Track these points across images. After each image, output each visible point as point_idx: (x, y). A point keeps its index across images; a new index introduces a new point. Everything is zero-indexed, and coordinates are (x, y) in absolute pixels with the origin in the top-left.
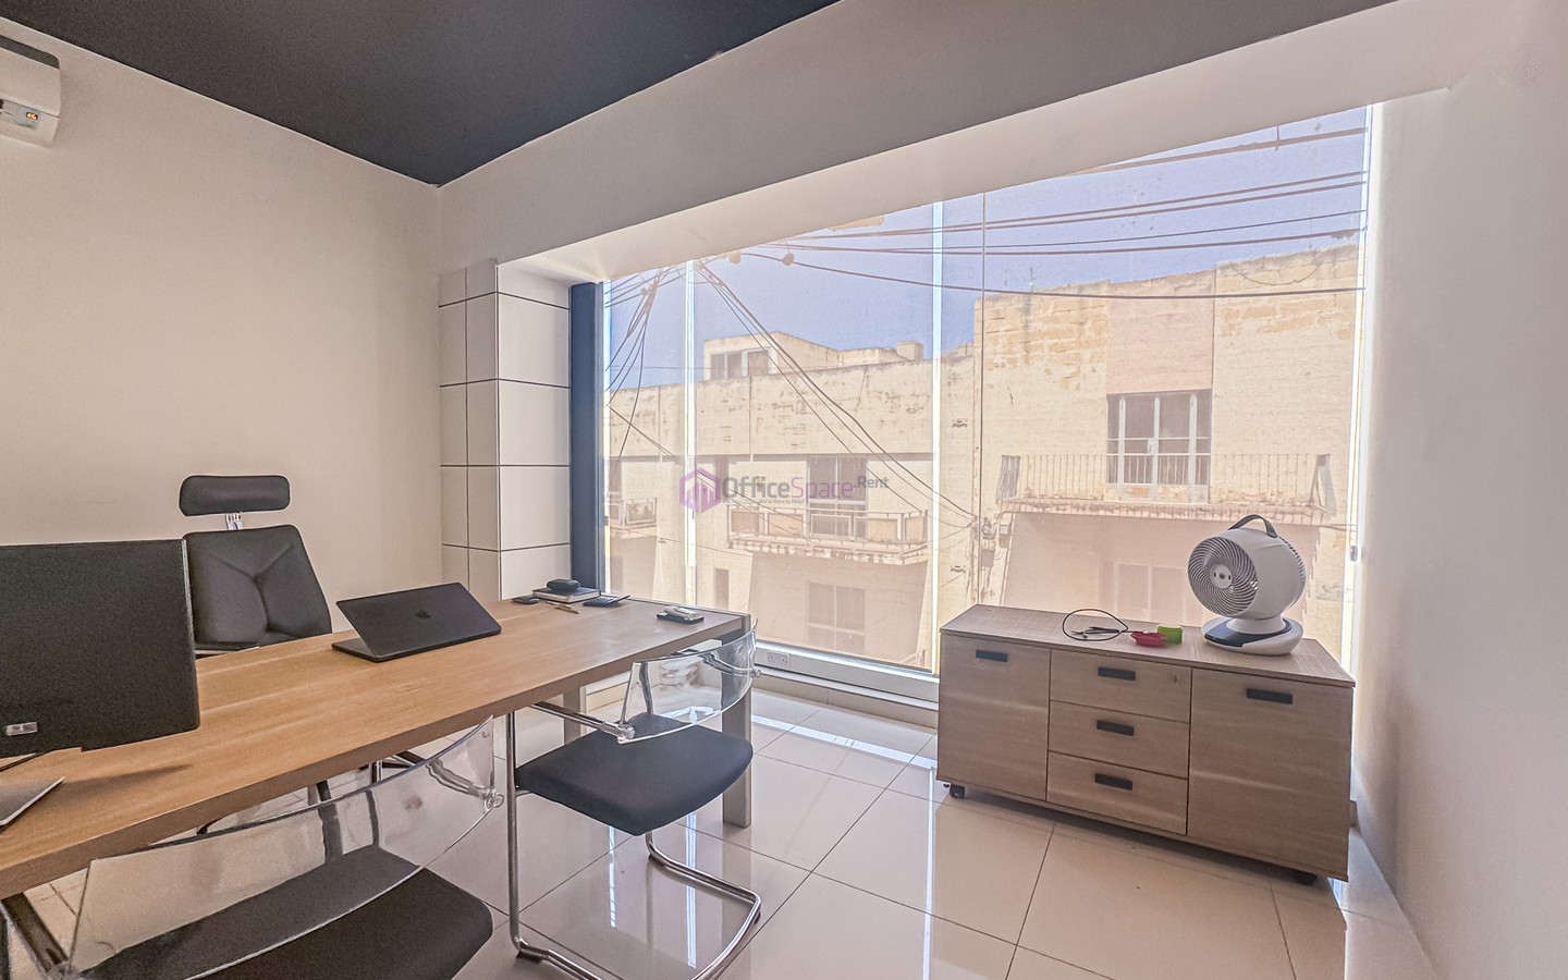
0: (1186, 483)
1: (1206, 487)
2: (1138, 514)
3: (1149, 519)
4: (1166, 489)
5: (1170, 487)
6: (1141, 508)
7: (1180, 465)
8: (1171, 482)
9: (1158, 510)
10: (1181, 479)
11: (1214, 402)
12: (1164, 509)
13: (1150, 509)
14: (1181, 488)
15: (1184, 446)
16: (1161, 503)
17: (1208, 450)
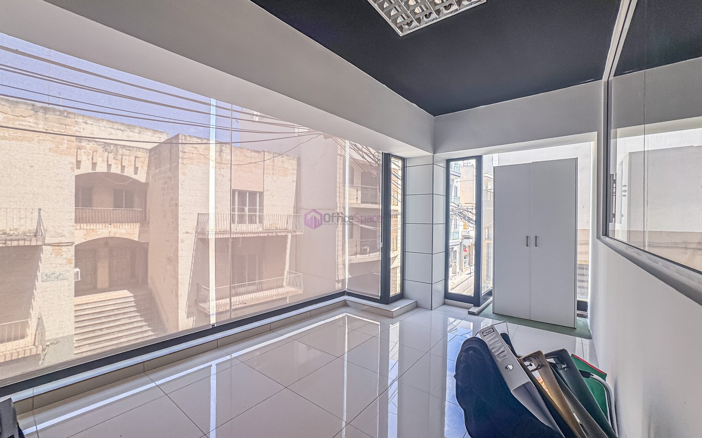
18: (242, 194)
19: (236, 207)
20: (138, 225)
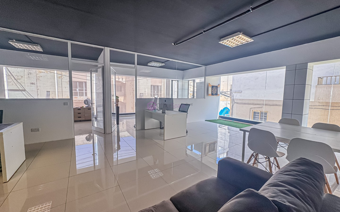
0: (84, 96)
1: (87, 97)
2: (76, 101)
3: (78, 102)
4: (80, 97)
5: (81, 97)
6: (76, 100)
7: (82, 93)
8: (81, 96)
9: (79, 100)
10: (83, 95)
11: (87, 84)
12: (80, 100)
13: (78, 100)
14: (83, 97)
15: (83, 90)
16: (80, 99)
17: (87, 91)
18: (154, 86)
19: (152, 91)
20: (123, 97)
